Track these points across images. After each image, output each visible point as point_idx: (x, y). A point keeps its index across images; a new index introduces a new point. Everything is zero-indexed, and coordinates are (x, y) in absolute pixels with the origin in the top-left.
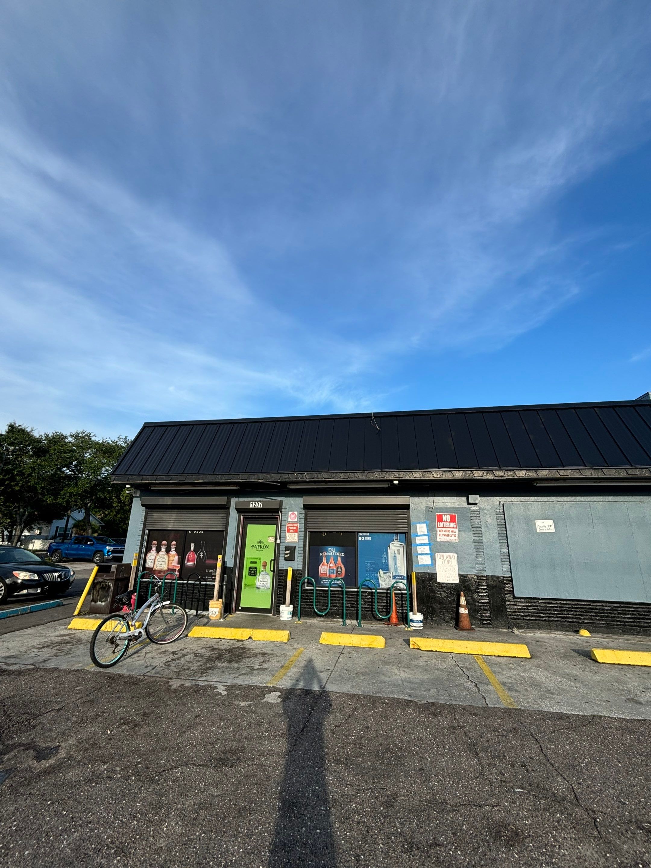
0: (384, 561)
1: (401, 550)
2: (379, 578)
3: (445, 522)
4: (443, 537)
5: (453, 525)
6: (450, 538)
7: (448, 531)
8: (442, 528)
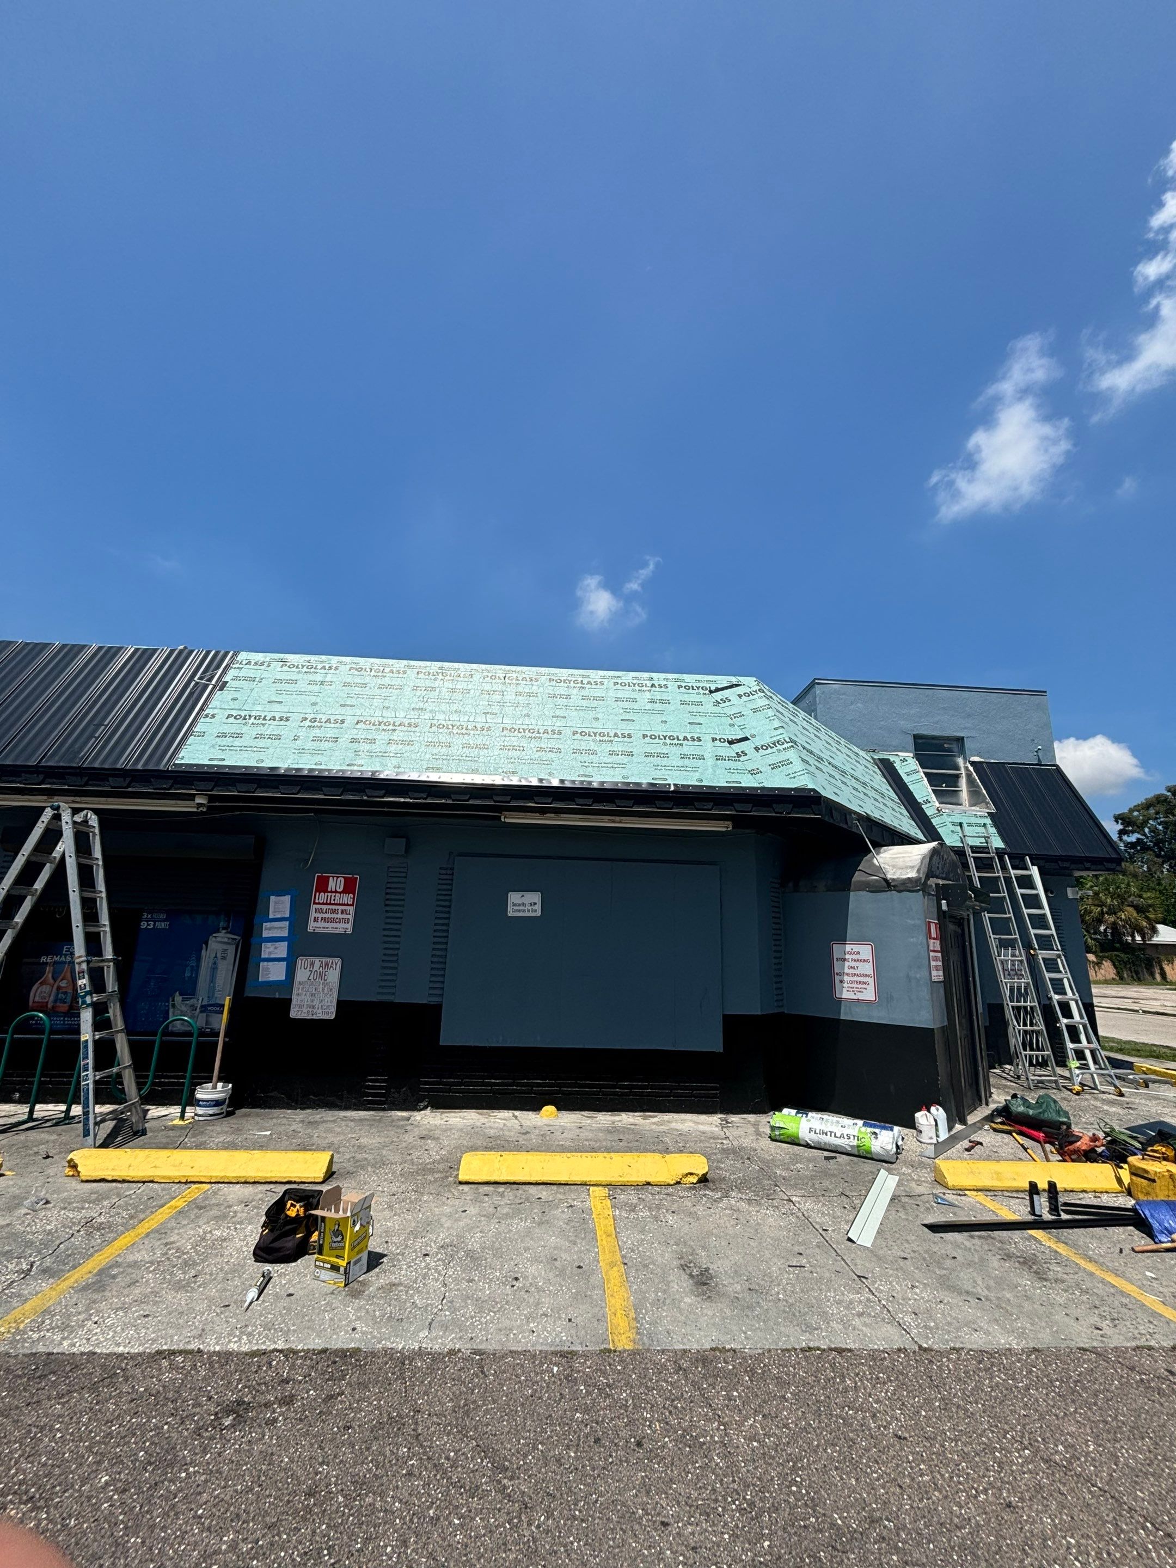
0: (187, 974)
1: (231, 950)
2: (171, 1011)
3: (331, 892)
4: (321, 924)
5: (347, 898)
6: (335, 925)
7: (334, 911)
8: (323, 904)
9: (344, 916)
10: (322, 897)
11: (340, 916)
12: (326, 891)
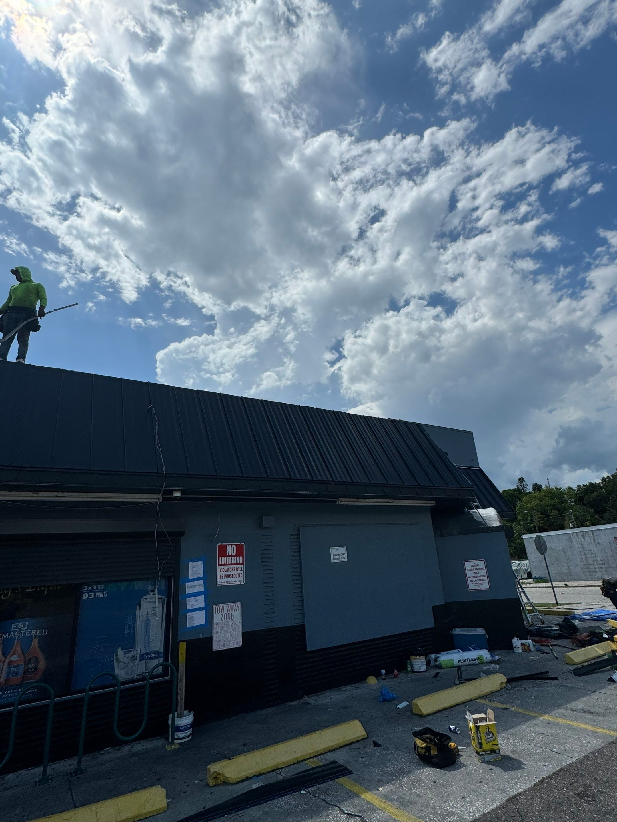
0: (126, 632)
1: (158, 607)
2: (116, 664)
3: (229, 556)
4: (225, 580)
5: (239, 559)
6: (234, 579)
7: (232, 569)
8: (224, 565)
9: (239, 572)
10: (223, 560)
11: (236, 572)
12: (225, 556)
